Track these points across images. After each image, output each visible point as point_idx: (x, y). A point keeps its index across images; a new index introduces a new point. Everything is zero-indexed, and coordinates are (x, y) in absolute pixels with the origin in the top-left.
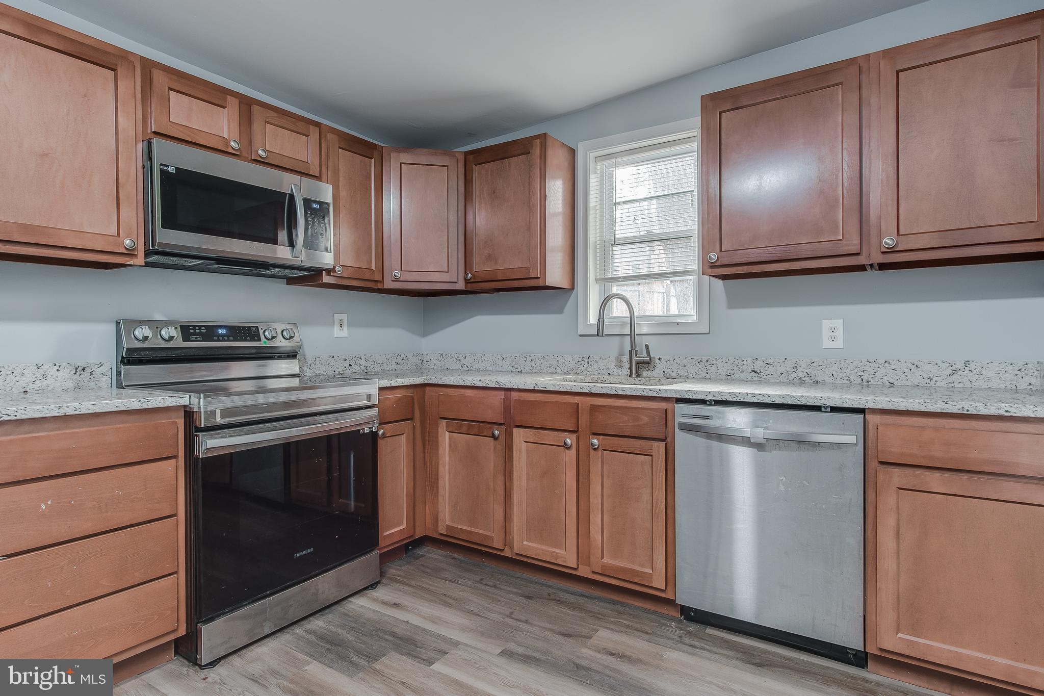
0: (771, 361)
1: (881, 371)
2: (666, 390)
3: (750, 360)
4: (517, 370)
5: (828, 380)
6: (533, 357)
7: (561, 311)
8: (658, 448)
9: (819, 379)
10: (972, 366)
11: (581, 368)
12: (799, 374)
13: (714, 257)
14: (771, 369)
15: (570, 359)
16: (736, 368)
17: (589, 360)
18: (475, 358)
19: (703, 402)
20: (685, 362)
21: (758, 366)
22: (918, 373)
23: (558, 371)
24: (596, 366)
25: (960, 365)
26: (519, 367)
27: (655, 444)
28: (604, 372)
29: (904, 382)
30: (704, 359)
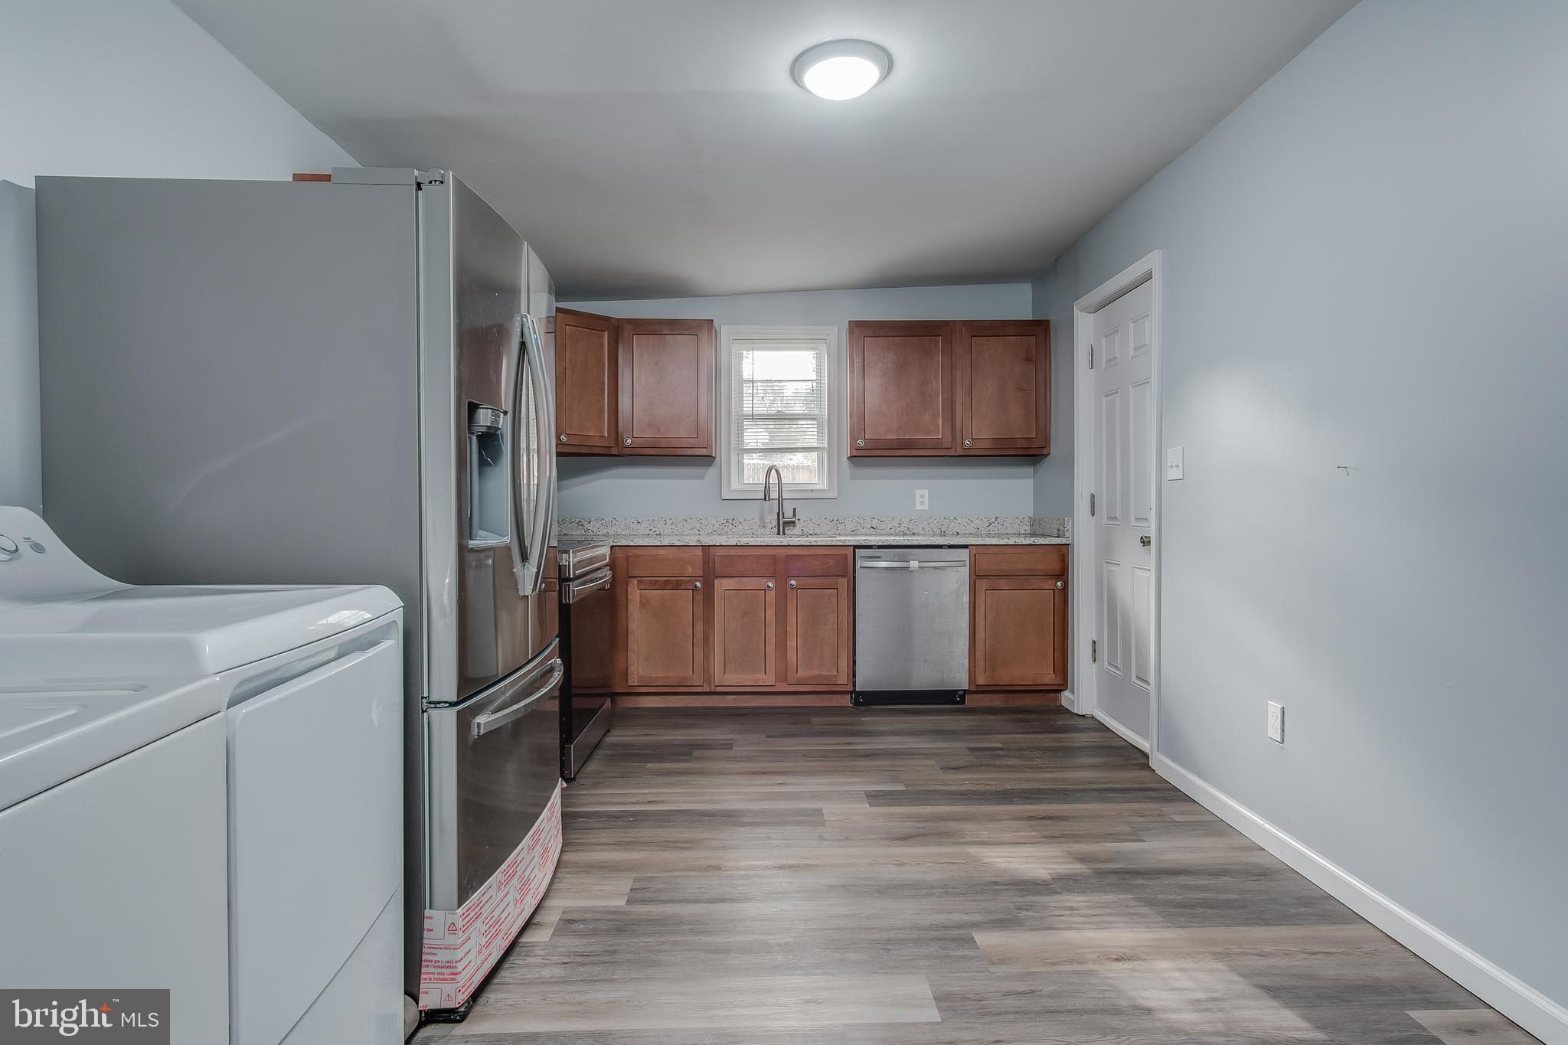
0: (883, 519)
1: (952, 525)
2: (849, 540)
3: (869, 519)
4: (655, 533)
5: (921, 532)
6: (674, 521)
7: (702, 478)
8: (843, 582)
9: (915, 532)
10: (999, 520)
11: (726, 529)
12: (903, 528)
13: (861, 443)
14: (883, 526)
15: (714, 521)
16: (859, 525)
17: (734, 522)
18: (603, 522)
19: (870, 547)
20: (820, 521)
21: (875, 523)
22: (972, 525)
23: (702, 532)
24: (740, 527)
25: (993, 520)
26: (657, 530)
27: (840, 580)
28: (748, 532)
29: (964, 532)
30: (835, 520)
